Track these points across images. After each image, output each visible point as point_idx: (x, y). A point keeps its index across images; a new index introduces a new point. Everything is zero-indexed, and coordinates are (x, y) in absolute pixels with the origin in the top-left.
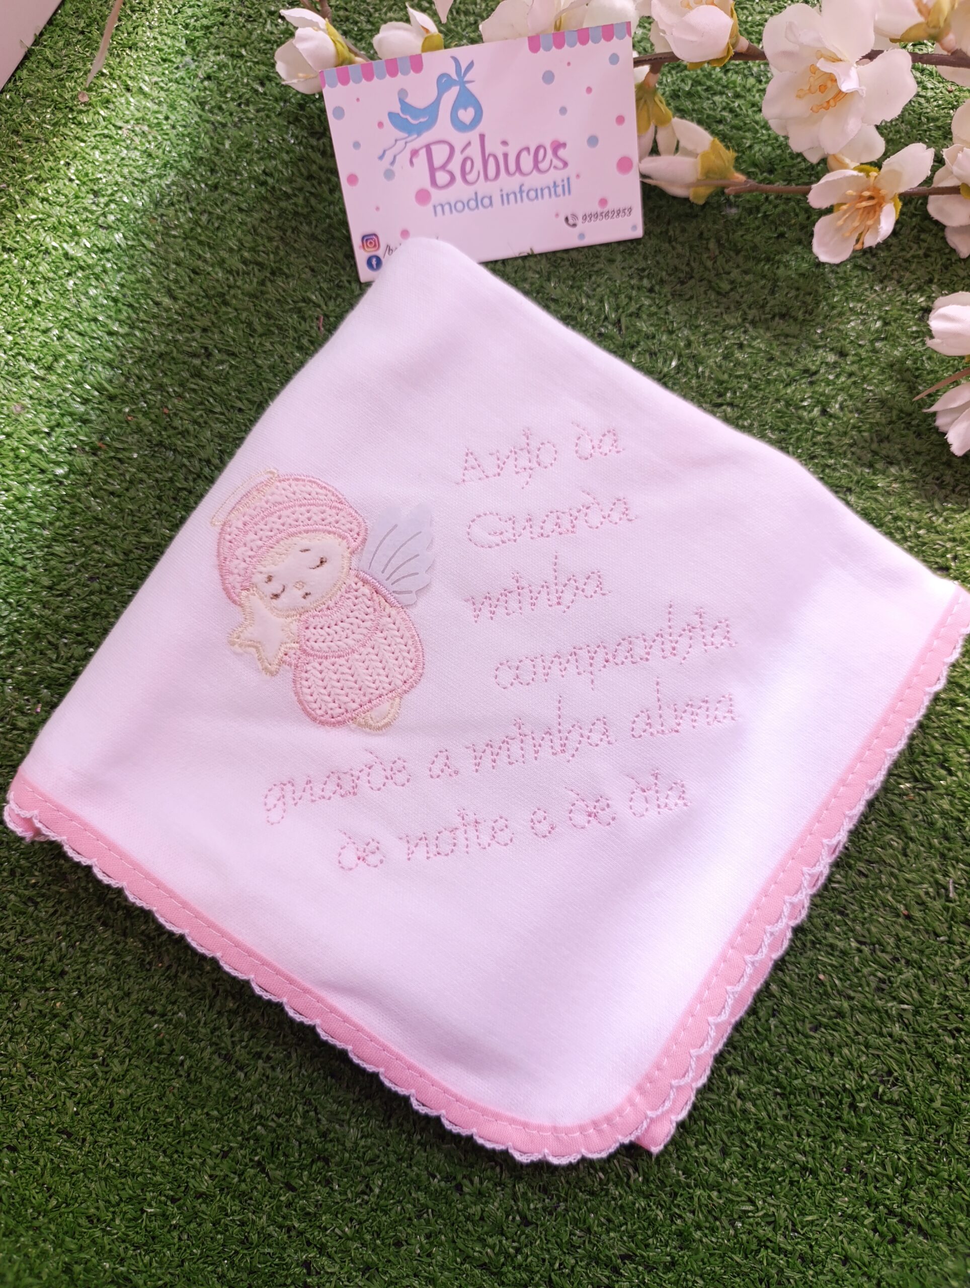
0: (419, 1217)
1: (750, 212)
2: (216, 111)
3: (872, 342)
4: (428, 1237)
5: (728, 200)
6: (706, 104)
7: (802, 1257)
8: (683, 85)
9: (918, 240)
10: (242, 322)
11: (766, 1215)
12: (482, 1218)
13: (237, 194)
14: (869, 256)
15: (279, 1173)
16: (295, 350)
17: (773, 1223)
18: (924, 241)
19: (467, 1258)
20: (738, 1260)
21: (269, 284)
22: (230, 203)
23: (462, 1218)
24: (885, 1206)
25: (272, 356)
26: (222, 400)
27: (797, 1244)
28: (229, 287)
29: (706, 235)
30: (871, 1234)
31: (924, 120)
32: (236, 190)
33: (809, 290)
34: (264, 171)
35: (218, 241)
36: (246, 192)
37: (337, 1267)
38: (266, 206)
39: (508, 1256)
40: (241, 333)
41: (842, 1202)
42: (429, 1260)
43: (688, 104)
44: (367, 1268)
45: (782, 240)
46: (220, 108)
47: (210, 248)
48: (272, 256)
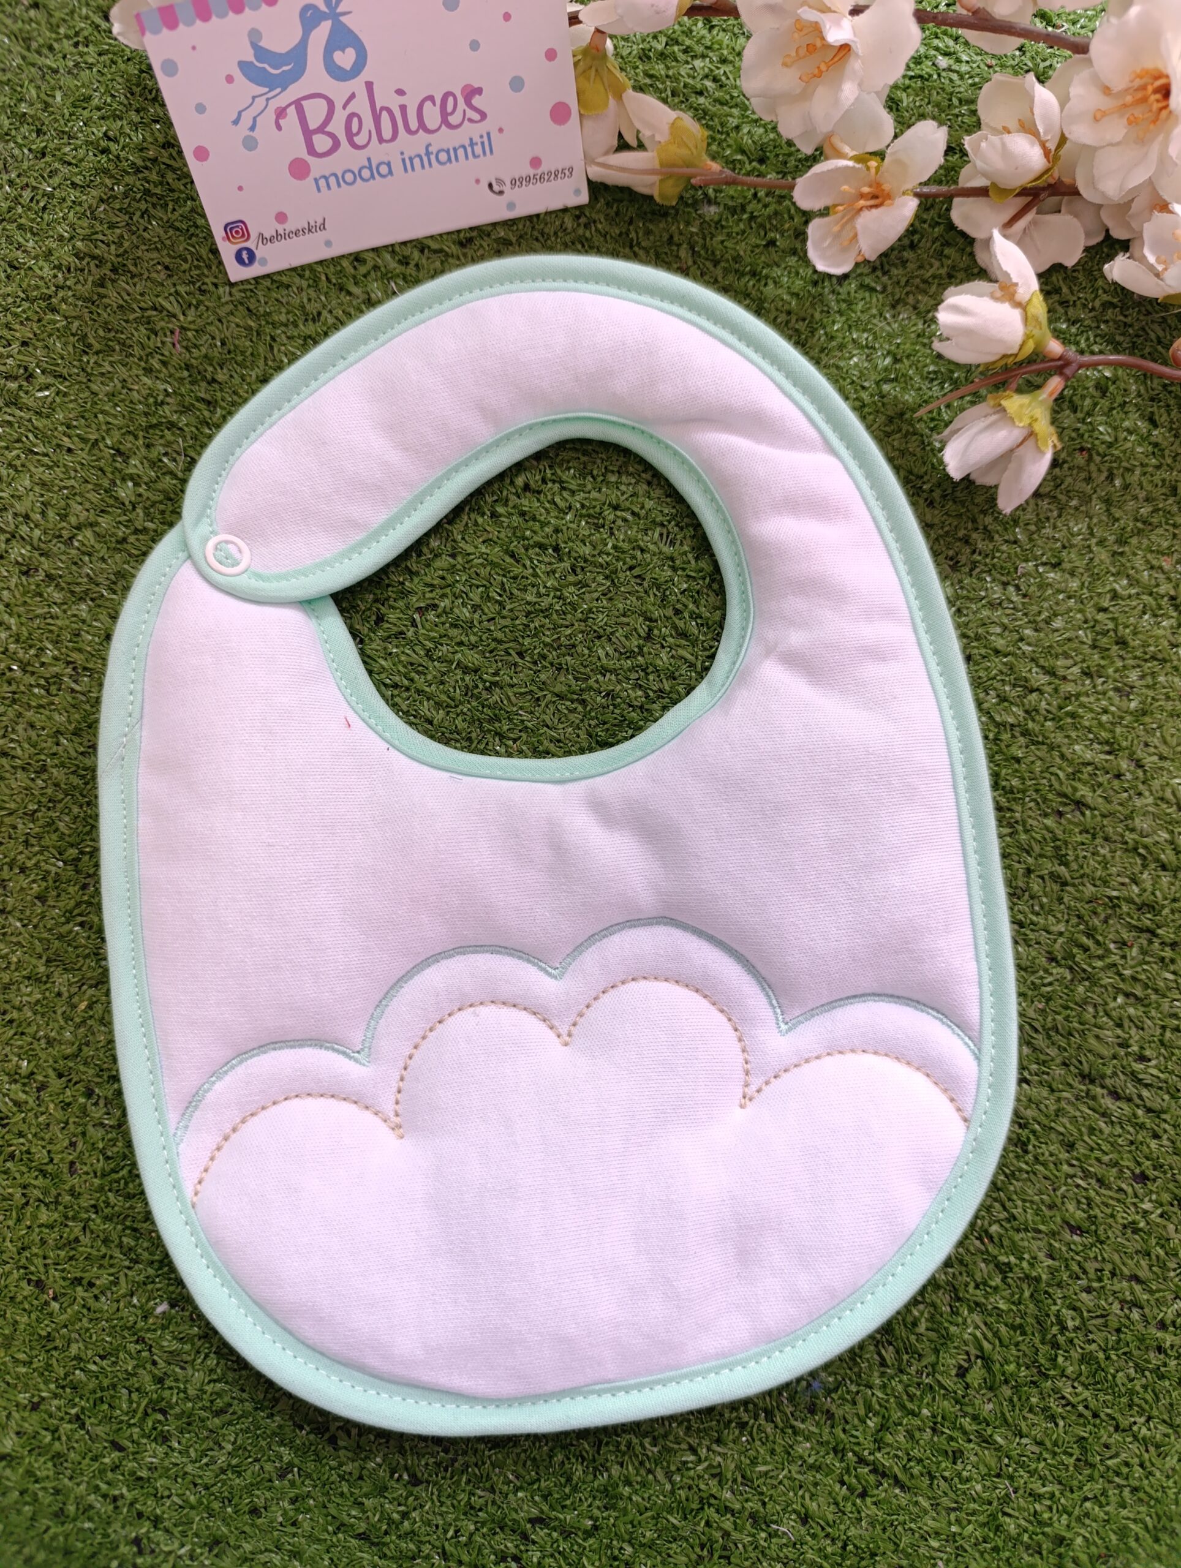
0: (282, 1477)
1: (733, 211)
2: (45, 51)
3: (878, 383)
4: (293, 1501)
5: (706, 195)
6: (684, 70)
7: (753, 1516)
8: (654, 44)
9: (940, 255)
10: (73, 335)
11: (711, 1466)
12: (361, 1478)
13: (70, 164)
14: (879, 273)
15: (100, 1430)
16: (141, 372)
17: (718, 1476)
18: (948, 257)
19: (341, 1527)
20: (675, 1522)
21: (109, 284)
22: (60, 175)
23: (335, 1478)
24: (855, 1453)
25: (111, 379)
26: (45, 436)
27: (747, 1500)
28: (57, 287)
29: (676, 239)
30: (837, 1486)
31: (955, 101)
32: (68, 158)
33: (802, 314)
34: (105, 134)
35: (44, 226)
36: (81, 160)
37: (176, 1544)
38: (109, 182)
39: (391, 1521)
40: (71, 349)
41: (803, 1447)
42: (293, 1530)
43: (659, 69)
44: (215, 1543)
45: (772, 250)
46: (51, 48)
47: (34, 234)
48: (113, 247)
